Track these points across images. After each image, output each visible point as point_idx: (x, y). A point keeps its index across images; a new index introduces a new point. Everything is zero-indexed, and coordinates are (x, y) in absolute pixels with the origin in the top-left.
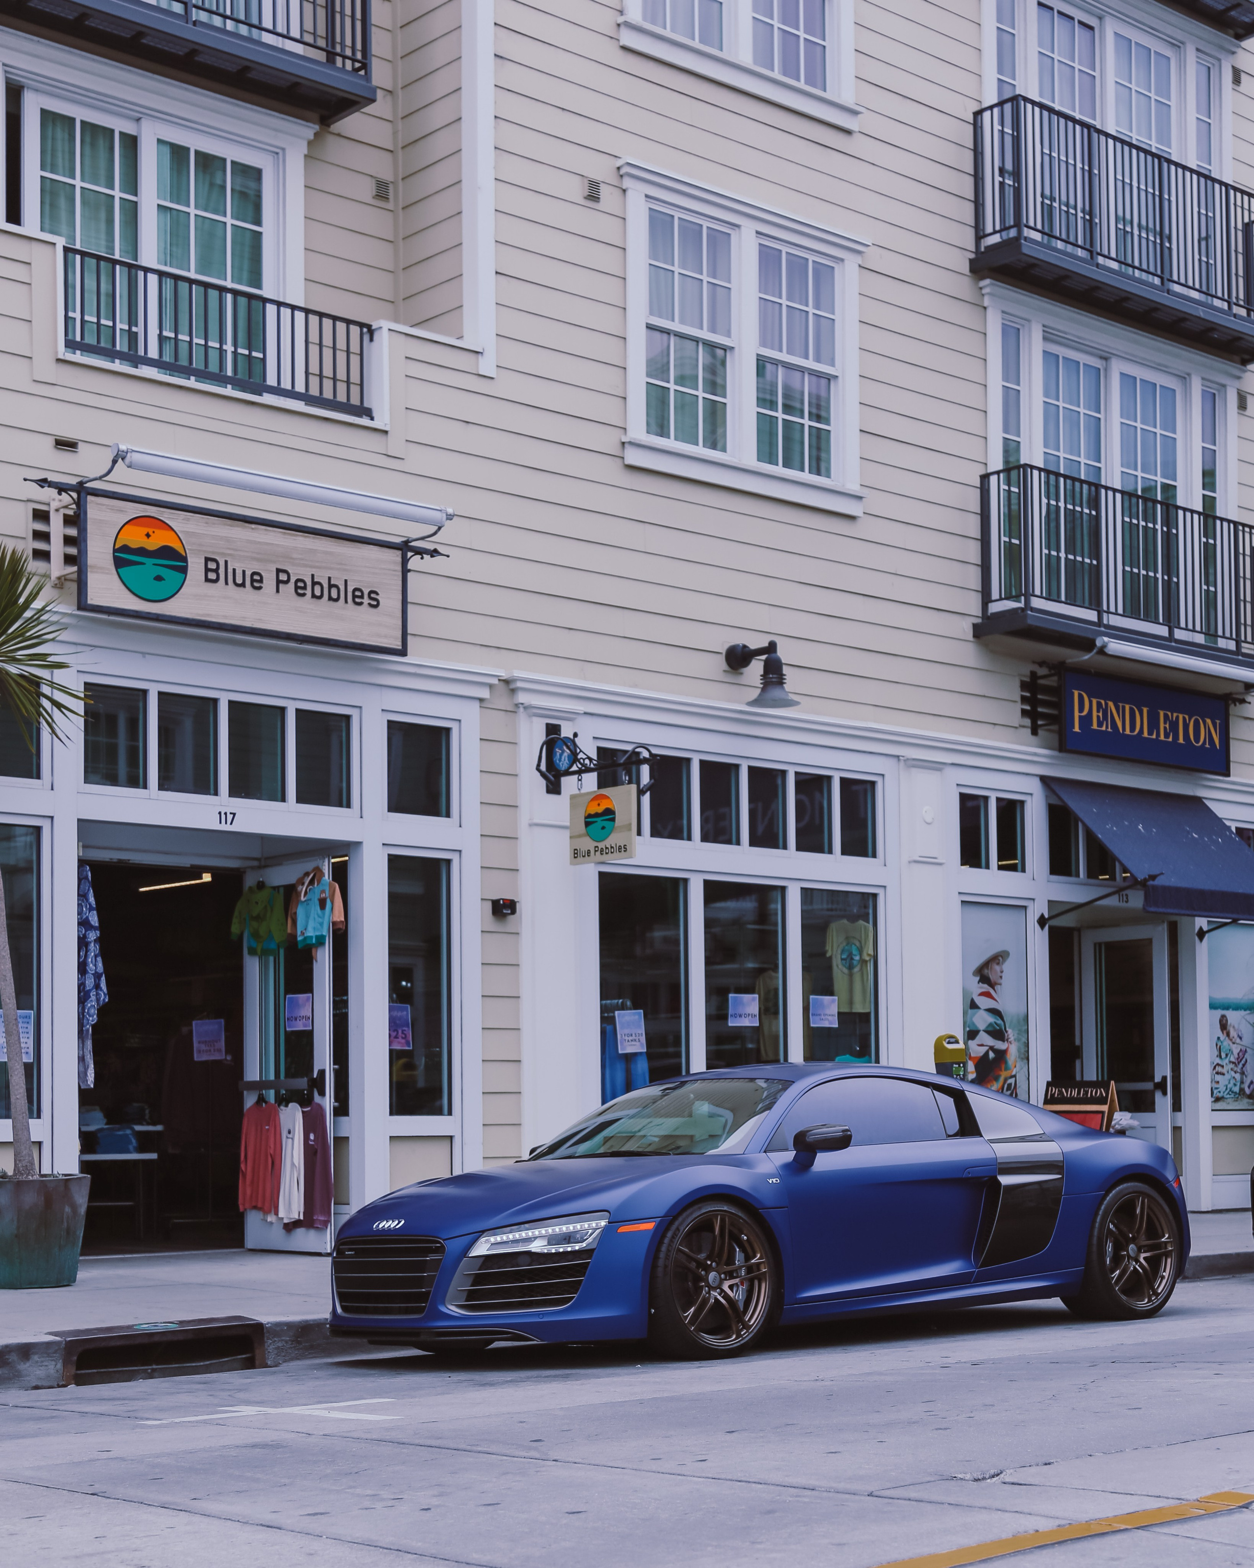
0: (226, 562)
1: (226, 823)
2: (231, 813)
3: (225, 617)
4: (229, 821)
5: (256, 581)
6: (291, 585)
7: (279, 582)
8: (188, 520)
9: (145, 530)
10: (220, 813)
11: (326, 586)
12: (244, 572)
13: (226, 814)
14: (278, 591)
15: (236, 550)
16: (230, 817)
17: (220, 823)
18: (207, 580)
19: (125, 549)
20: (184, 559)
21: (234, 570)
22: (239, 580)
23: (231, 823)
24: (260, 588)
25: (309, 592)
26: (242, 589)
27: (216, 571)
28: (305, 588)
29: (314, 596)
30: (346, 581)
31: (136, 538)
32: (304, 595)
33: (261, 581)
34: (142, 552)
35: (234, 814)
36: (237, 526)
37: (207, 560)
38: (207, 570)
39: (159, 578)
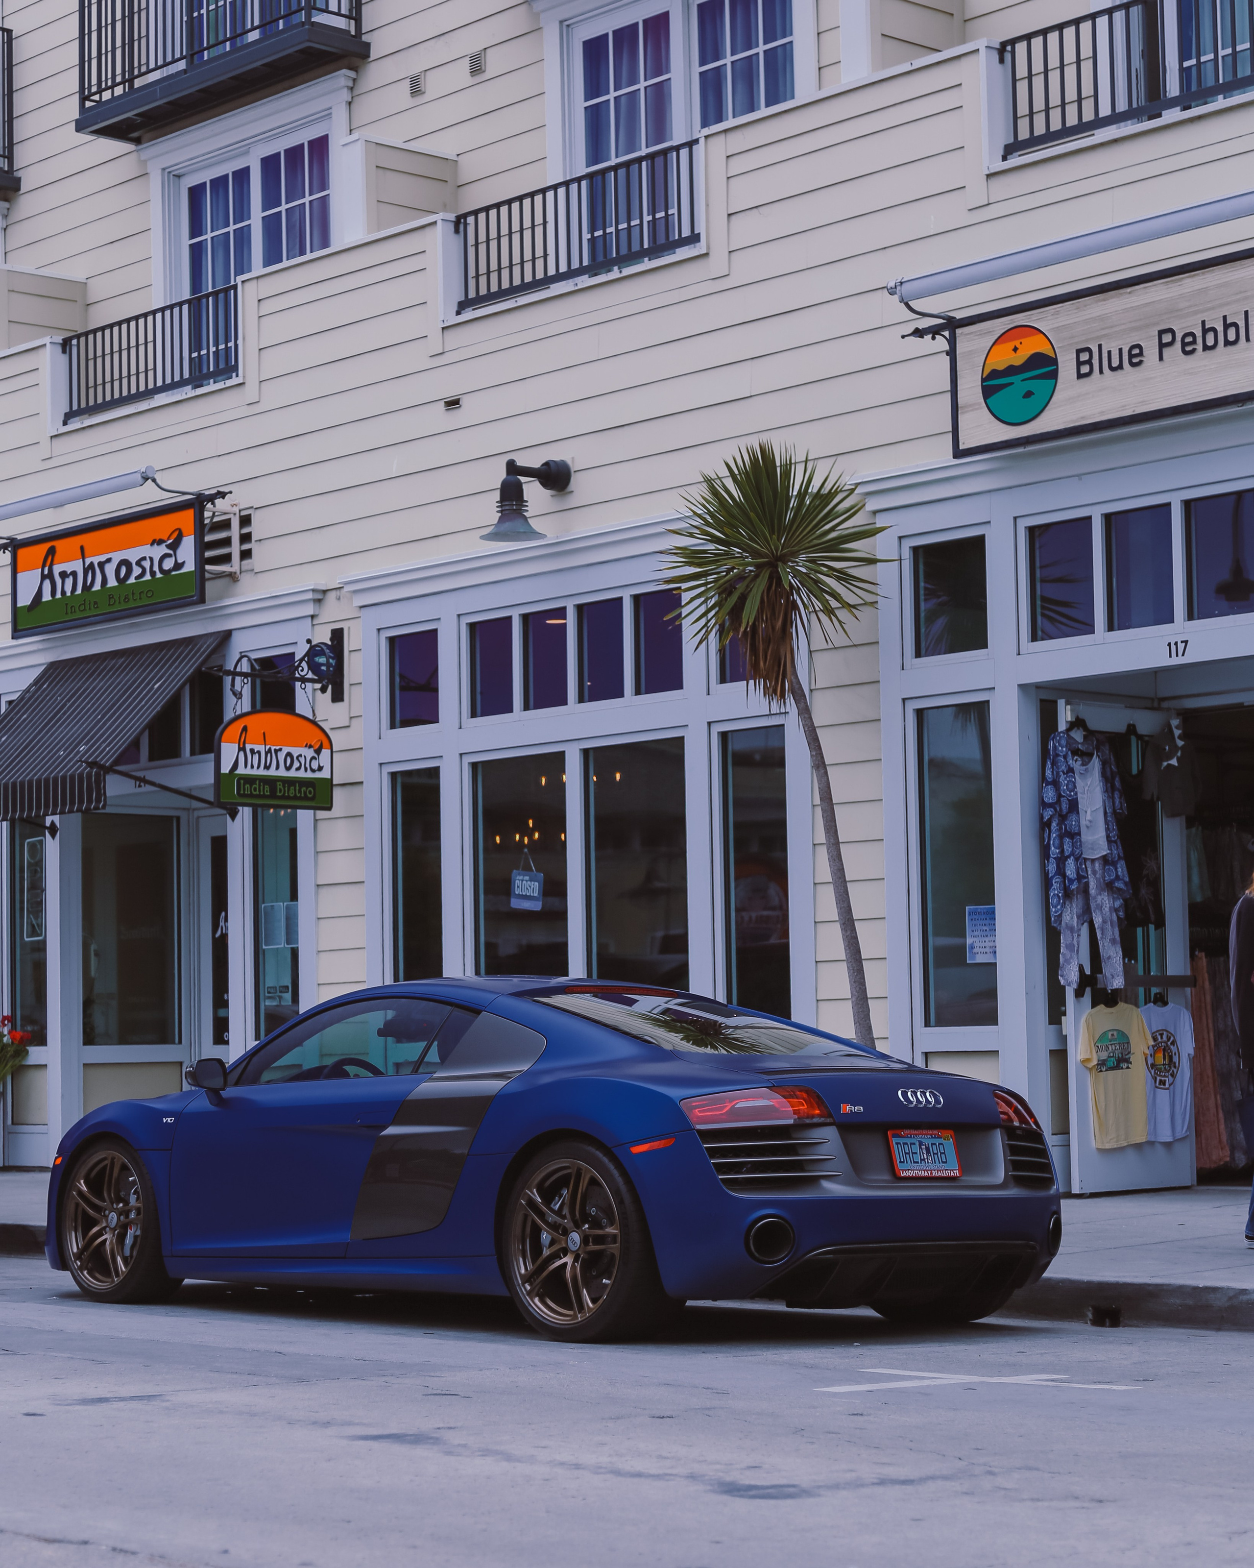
0: (1100, 346)
1: (1177, 655)
2: (1182, 642)
3: (1102, 413)
4: (1180, 652)
5: (1135, 356)
6: (1178, 345)
7: (1162, 346)
8: (1057, 313)
9: (1011, 345)
10: (1169, 645)
11: (1220, 329)
12: (1120, 350)
13: (1176, 644)
14: (1161, 358)
15: (1112, 327)
16: (1181, 646)
17: (1170, 656)
18: (1080, 376)
19: (995, 374)
20: (1054, 361)
21: (1109, 353)
22: (1115, 363)
23: (1183, 655)
24: (1141, 362)
25: (1199, 346)
26: (1120, 372)
27: (1089, 362)
28: (1194, 342)
29: (1206, 348)
30: (1246, 313)
31: (1005, 358)
32: (1193, 351)
33: (1141, 354)
34: (1011, 370)
35: (1186, 642)
36: (1112, 297)
37: (1079, 352)
38: (1079, 364)
39: (1029, 394)
